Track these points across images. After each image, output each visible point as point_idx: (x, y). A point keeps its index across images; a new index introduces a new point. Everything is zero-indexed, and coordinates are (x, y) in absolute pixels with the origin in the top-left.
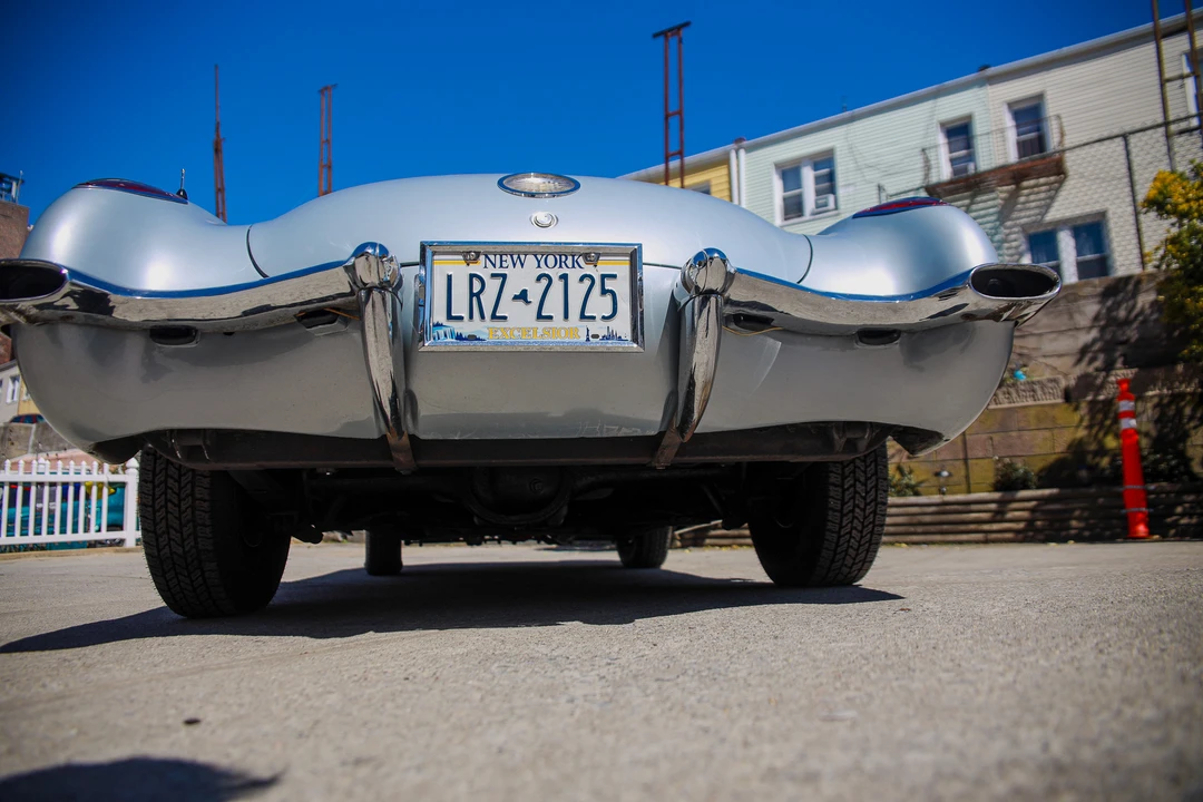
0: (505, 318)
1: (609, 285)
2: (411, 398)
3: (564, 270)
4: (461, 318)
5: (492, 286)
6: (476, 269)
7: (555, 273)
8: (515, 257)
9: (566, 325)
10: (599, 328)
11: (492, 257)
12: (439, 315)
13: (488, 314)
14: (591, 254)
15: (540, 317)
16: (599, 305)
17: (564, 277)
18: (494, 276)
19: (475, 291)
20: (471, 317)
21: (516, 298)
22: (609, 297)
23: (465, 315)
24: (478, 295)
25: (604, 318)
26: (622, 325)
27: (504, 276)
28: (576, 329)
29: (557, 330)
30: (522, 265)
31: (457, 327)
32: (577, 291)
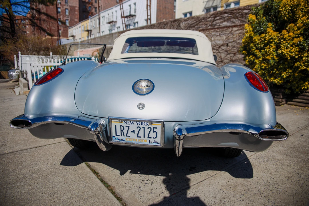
0: (129, 136)
1: (155, 130)
3: (144, 126)
4: (119, 135)
5: (126, 129)
6: (122, 124)
7: (141, 126)
8: (131, 122)
9: (144, 139)
10: (152, 140)
11: (126, 121)
12: (114, 135)
13: (125, 135)
14: (151, 122)
15: (138, 137)
16: (153, 135)
17: (144, 128)
18: (126, 126)
19: (122, 129)
20: (121, 135)
21: (132, 132)
22: (155, 133)
23: (120, 135)
24: (123, 130)
25: (154, 138)
26: (159, 140)
27: (129, 127)
28: (147, 140)
29: (142, 140)
30: (133, 124)
31: (118, 137)
32: (147, 131)
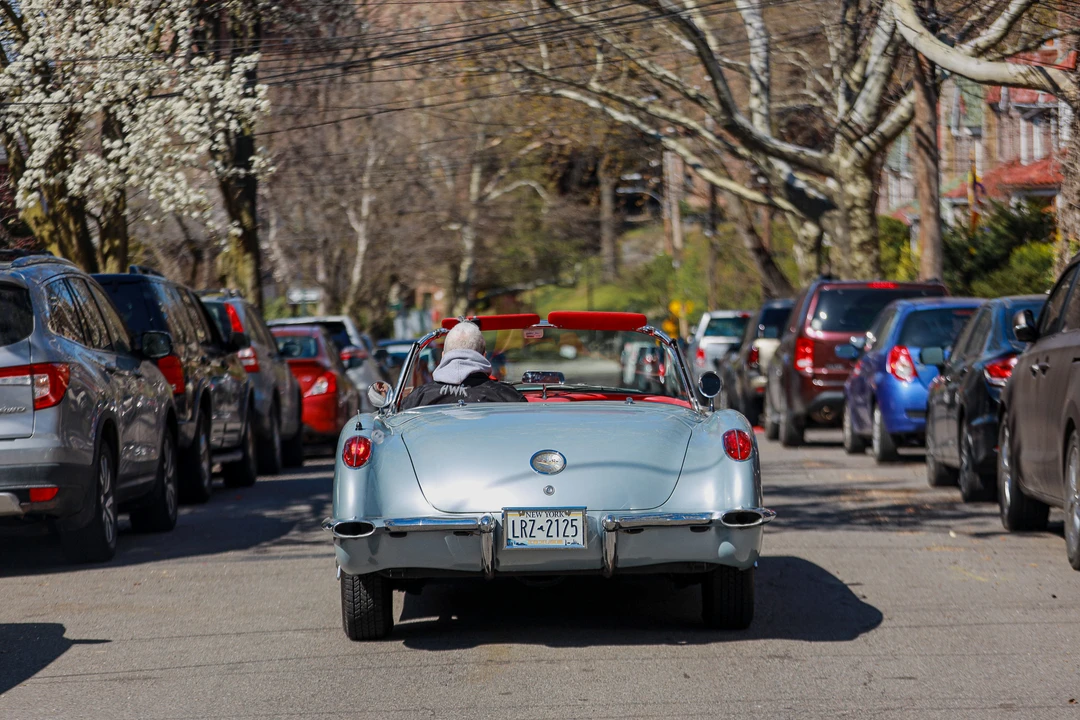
0: (534, 537)
1: (574, 523)
2: (498, 561)
3: (557, 518)
4: (518, 537)
5: (530, 524)
6: (523, 518)
7: (554, 519)
8: (538, 513)
9: (558, 539)
10: (570, 540)
11: (529, 513)
12: (510, 536)
13: (528, 535)
14: (569, 510)
15: (548, 536)
16: (570, 531)
17: (557, 521)
18: (530, 521)
20: (522, 537)
21: (539, 529)
22: (574, 528)
23: (520, 536)
24: (524, 528)
25: (572, 536)
26: (579, 539)
27: (534, 521)
28: (562, 540)
29: (554, 541)
30: (541, 516)
31: (517, 540)
32: (562, 526)
